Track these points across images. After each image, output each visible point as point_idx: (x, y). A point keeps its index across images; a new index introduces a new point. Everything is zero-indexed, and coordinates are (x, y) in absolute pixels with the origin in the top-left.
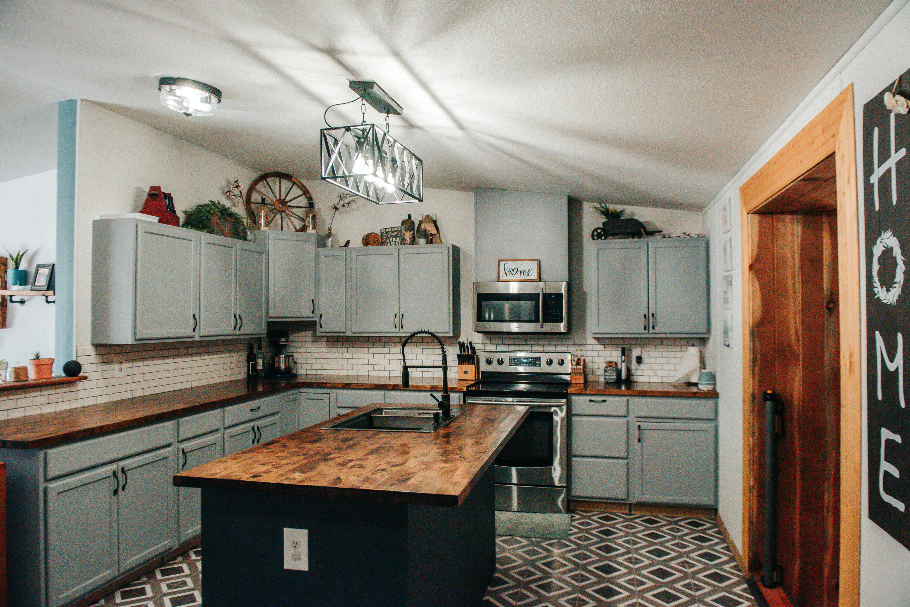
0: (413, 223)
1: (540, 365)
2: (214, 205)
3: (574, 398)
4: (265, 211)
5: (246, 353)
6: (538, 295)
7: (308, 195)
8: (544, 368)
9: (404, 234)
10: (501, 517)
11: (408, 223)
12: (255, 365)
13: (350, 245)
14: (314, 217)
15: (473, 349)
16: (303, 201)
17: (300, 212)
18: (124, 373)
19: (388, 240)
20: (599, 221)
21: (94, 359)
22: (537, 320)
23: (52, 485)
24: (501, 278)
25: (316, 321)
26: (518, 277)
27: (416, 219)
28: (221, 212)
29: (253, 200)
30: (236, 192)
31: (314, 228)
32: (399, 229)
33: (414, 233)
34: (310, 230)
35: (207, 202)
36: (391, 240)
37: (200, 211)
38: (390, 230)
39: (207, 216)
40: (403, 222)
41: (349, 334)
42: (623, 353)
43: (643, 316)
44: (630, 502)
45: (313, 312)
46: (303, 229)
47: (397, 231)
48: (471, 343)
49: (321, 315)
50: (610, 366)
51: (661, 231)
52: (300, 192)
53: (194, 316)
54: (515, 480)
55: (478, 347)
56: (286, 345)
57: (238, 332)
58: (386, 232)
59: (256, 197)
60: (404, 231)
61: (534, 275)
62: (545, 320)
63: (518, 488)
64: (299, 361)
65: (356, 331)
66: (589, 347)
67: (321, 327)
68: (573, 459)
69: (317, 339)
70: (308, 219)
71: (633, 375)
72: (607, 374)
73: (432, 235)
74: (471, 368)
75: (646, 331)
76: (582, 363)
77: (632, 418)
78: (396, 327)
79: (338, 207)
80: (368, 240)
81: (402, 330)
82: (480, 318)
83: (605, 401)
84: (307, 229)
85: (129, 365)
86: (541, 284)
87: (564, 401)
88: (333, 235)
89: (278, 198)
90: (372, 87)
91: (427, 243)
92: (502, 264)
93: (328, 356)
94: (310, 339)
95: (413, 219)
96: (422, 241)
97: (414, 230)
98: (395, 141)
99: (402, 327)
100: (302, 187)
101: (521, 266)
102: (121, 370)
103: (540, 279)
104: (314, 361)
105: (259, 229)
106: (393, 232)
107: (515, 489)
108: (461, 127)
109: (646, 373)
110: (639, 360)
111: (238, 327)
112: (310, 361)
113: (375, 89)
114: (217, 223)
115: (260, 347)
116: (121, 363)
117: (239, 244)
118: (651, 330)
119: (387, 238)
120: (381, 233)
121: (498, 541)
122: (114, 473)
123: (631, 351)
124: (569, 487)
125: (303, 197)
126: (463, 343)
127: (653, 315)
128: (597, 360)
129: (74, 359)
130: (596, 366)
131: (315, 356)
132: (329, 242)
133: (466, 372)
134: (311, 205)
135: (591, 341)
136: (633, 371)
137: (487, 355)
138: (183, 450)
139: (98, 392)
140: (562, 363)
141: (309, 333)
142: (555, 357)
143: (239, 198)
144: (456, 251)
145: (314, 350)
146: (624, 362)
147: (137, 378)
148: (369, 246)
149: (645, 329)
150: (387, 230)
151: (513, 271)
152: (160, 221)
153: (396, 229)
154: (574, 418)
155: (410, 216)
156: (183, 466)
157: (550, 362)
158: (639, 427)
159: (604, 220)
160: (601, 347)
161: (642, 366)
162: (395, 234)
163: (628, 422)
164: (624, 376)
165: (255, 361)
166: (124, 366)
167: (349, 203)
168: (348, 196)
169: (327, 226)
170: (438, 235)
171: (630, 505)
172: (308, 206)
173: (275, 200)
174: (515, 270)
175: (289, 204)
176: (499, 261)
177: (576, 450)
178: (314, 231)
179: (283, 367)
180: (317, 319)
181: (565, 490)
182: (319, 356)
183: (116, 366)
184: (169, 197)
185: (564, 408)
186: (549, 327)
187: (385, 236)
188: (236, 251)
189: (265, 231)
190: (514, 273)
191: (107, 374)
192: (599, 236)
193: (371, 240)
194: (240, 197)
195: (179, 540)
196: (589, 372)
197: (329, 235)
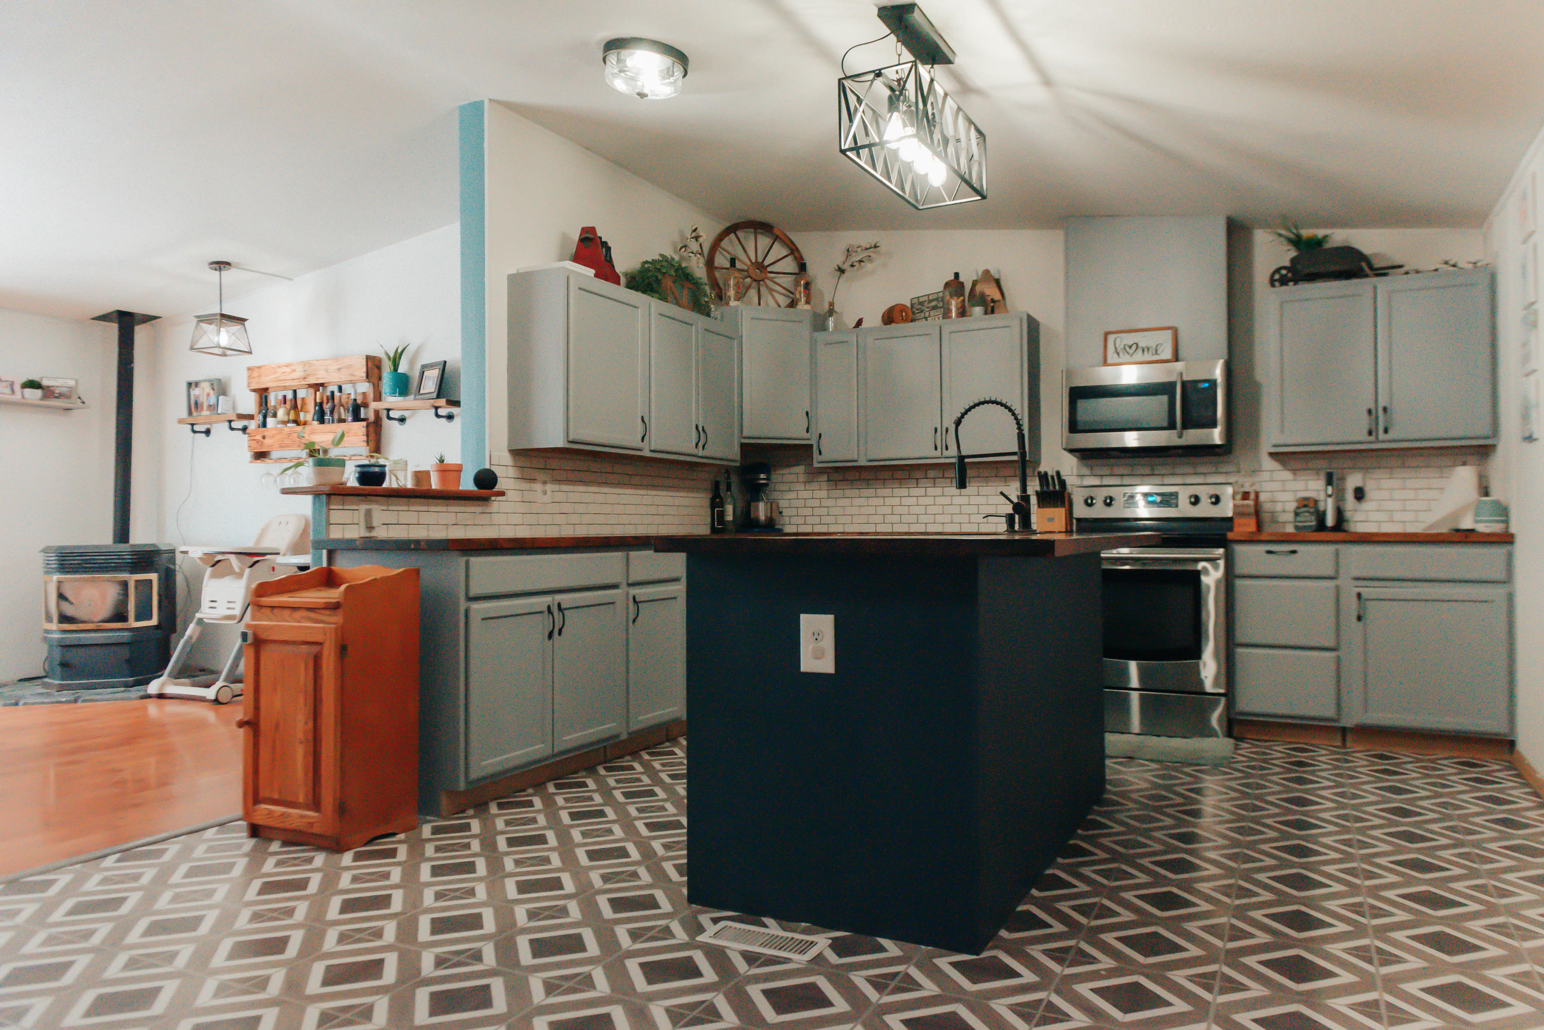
0: (962, 285)
1: (1177, 506)
2: (666, 261)
3: (1239, 549)
4: (735, 277)
5: (709, 496)
6: (1172, 385)
7: (796, 254)
8: (1184, 510)
9: (949, 303)
10: (1112, 740)
11: (955, 285)
12: (722, 514)
13: (864, 325)
14: (807, 286)
15: (1063, 483)
16: (789, 265)
17: (787, 281)
18: (547, 498)
19: (922, 315)
20: (1286, 255)
21: (512, 472)
22: (1171, 426)
23: (475, 606)
24: (1109, 361)
25: (812, 445)
26: (1139, 356)
27: (967, 279)
28: (676, 271)
29: (716, 264)
30: (694, 246)
31: (808, 302)
32: (941, 294)
33: (964, 301)
34: (802, 306)
35: (657, 257)
36: (927, 315)
37: (648, 270)
38: (926, 298)
39: (657, 277)
40: (947, 285)
41: (862, 462)
42: (1329, 481)
43: (1365, 413)
44: (1341, 725)
45: (808, 431)
46: (793, 304)
47: (937, 299)
48: (1058, 473)
49: (820, 436)
50: (1305, 506)
51: (1400, 267)
52: (785, 252)
53: (642, 418)
54: (1135, 682)
55: (1071, 481)
56: (766, 485)
57: (700, 452)
58: (921, 303)
59: (721, 260)
60: (948, 297)
61: (1167, 354)
62: (1185, 426)
63: (1141, 697)
64: (786, 512)
65: (874, 457)
66: (1265, 476)
67: (820, 453)
68: (1239, 650)
69: (814, 474)
70: (799, 288)
71: (1347, 521)
72: (1298, 519)
73: (993, 301)
74: (1058, 514)
75: (1372, 438)
76: (1252, 496)
77: (1345, 581)
78: (936, 448)
79: (844, 267)
80: (890, 317)
81: (946, 453)
82: (1074, 427)
83: (1294, 552)
84: (797, 304)
85: (556, 487)
86: (1179, 366)
87: (1221, 551)
88: (836, 312)
89: (753, 260)
90: (913, 12)
91: (986, 313)
92: (1111, 338)
93: (830, 502)
94: (802, 478)
95: (961, 279)
96: (978, 310)
97: (963, 295)
98: (946, 95)
99: (947, 448)
100: (788, 242)
101: (1143, 340)
102: (545, 493)
103: (1176, 358)
104: (808, 511)
105: (727, 304)
106: (930, 301)
107: (1135, 697)
108: (1047, 81)
109: (1373, 516)
110: (1360, 494)
111: (700, 445)
112: (803, 512)
113: (916, 15)
114: (671, 288)
115: (729, 488)
116: (545, 483)
117: (700, 320)
118: (1382, 436)
119: (922, 311)
120: (912, 305)
121: (1108, 762)
122: (549, 607)
123: (1343, 479)
124: (1230, 695)
125: (790, 258)
126: (1046, 473)
127: (1385, 409)
128: (1281, 497)
129: (487, 467)
130: (1279, 507)
131: (810, 503)
132: (831, 322)
133: (1051, 520)
134: (802, 267)
135: (1269, 464)
136: (1348, 515)
137: (1087, 493)
138: (634, 598)
139: (517, 519)
140: (1217, 500)
141: (800, 469)
142: (1204, 492)
143: (698, 255)
144: (1033, 328)
145: (808, 494)
146: (1330, 496)
147: (566, 508)
148: (893, 325)
149: (1370, 433)
150: (921, 300)
151: (1130, 347)
152: (596, 275)
153: (935, 296)
154: (1239, 583)
155: (957, 275)
156: (634, 621)
157: (1196, 501)
158: (1359, 595)
159: (1293, 253)
160: (1287, 475)
161: (1366, 505)
162: (934, 303)
163: (1337, 588)
164: (1330, 521)
165: (722, 507)
166: (549, 487)
167: (861, 261)
168: (859, 249)
169: (827, 298)
170: (1002, 302)
171: (1344, 731)
172: (797, 271)
173: (749, 264)
174: (1134, 347)
175: (769, 269)
176: (1107, 334)
177: (1241, 635)
178: (807, 307)
179: (762, 517)
180: (813, 442)
181: (1223, 700)
182: (816, 503)
183: (538, 486)
184: (605, 244)
185: (1221, 563)
186: (1194, 436)
187: (917, 310)
188: (697, 331)
189: (736, 308)
190: (1131, 351)
191: (528, 496)
192: (1284, 281)
193: (896, 315)
194: (700, 254)
195: (628, 727)
196: (1266, 517)
197: (831, 312)
